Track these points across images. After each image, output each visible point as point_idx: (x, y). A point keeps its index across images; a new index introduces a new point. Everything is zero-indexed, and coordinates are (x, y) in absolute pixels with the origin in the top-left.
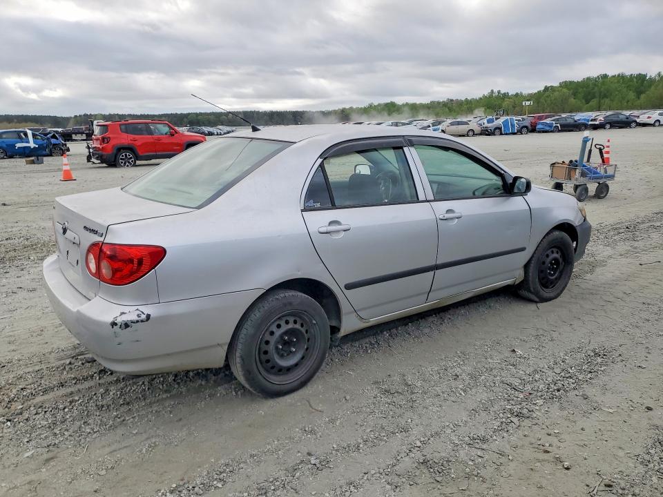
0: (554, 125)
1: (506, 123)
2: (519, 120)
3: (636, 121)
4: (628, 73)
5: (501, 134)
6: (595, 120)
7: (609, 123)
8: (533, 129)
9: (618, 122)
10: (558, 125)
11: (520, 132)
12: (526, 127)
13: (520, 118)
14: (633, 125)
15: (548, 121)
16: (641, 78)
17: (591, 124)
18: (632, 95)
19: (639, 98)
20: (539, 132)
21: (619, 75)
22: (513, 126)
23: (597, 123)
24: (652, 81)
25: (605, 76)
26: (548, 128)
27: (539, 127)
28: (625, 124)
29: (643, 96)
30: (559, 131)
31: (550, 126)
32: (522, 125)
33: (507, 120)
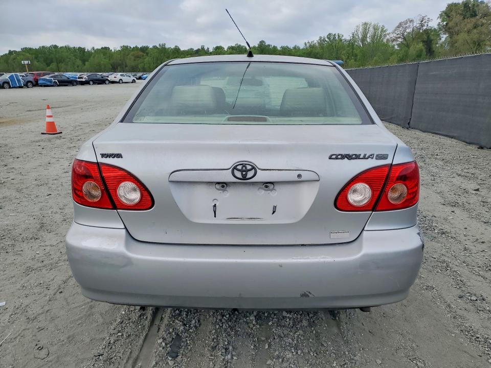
0: (53, 81)
1: (11, 77)
2: (23, 76)
3: (108, 80)
4: (72, 46)
5: (10, 88)
6: (81, 78)
7: (92, 80)
8: (36, 84)
9: (97, 80)
10: (56, 81)
11: (26, 85)
12: (30, 82)
13: (23, 74)
14: (107, 82)
15: (47, 77)
16: (82, 50)
17: (79, 81)
18: (79, 62)
19: (85, 65)
20: (41, 86)
21: (66, 47)
22: (19, 81)
23: (84, 80)
24: (89, 53)
25: (56, 47)
26: (49, 83)
27: (40, 82)
28: (102, 82)
29: (87, 63)
30: (58, 86)
31: (50, 81)
32: (27, 80)
33: (12, 76)
